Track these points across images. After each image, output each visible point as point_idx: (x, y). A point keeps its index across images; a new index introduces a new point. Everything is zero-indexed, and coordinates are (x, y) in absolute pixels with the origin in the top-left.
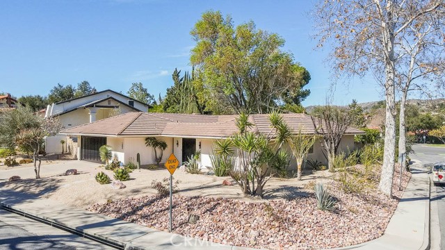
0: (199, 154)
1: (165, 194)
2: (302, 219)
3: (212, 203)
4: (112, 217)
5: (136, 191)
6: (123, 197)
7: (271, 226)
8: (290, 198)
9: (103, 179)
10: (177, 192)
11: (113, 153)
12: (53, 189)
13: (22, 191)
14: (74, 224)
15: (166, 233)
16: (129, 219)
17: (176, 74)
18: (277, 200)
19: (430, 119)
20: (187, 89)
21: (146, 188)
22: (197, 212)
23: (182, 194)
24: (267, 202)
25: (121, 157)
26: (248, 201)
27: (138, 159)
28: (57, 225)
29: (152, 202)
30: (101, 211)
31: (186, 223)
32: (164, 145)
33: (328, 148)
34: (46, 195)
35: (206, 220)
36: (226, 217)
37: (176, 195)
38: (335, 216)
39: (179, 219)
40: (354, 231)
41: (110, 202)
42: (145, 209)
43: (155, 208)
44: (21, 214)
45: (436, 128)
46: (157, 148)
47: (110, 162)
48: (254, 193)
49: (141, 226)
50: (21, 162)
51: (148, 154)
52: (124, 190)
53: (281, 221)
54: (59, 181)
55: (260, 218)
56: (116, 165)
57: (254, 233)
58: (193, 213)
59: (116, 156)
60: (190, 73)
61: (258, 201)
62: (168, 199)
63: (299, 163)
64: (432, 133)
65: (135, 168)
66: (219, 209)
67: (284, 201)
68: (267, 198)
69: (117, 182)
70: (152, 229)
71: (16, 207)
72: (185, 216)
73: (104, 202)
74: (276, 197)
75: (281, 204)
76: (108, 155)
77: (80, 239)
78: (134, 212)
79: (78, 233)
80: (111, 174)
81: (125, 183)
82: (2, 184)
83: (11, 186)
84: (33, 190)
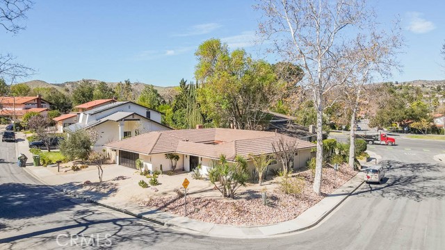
0: (200, 165)
1: (182, 196)
2: (252, 210)
3: (207, 202)
4: (154, 208)
5: (165, 194)
6: (158, 197)
7: (235, 214)
8: (248, 199)
9: (143, 184)
10: (188, 194)
11: (144, 163)
12: (114, 190)
13: (96, 191)
14: (137, 212)
15: (183, 217)
16: (164, 210)
17: (183, 83)
18: (241, 200)
19: (413, 112)
20: (192, 97)
21: (170, 191)
22: (199, 207)
23: (191, 196)
24: (235, 201)
25: (150, 167)
26: (225, 201)
27: (161, 169)
28: (127, 213)
29: (175, 200)
30: (148, 205)
31: (193, 212)
32: (177, 158)
33: (283, 163)
34: (112, 194)
35: (203, 211)
36: (213, 210)
37: (187, 197)
38: (271, 208)
39: (189, 210)
40: (279, 216)
41: (151, 200)
42: (171, 204)
43: (176, 204)
44: (104, 206)
45: (418, 120)
46: (173, 160)
47: (143, 169)
48: (229, 196)
49: (170, 214)
50: (82, 167)
51: (167, 164)
52: (157, 193)
53: (240, 211)
54: (116, 185)
55: (230, 210)
56: (147, 173)
57: (225, 218)
58: (196, 207)
59: (146, 166)
60: (195, 83)
61: (231, 201)
62: (183, 199)
63: (260, 175)
64: (414, 125)
65: (159, 174)
66: (210, 205)
67: (244, 200)
68: (236, 198)
69: (152, 186)
70: (176, 215)
71: (99, 202)
72: (193, 209)
73: (148, 200)
74: (241, 198)
75: (243, 202)
76: (141, 165)
77: (141, 220)
78: (165, 206)
79: (139, 217)
80: (147, 181)
81: (157, 187)
82: (81, 186)
83: (88, 188)
84: (103, 191)
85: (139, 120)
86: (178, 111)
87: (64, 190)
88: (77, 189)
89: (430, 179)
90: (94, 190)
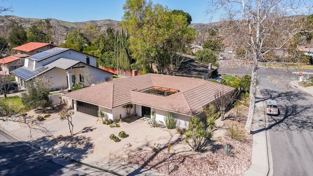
0: (154, 113)
3: (182, 158)
4: (136, 167)
5: (140, 149)
8: (213, 151)
9: (116, 139)
11: (104, 113)
12: (89, 146)
13: (73, 147)
16: (147, 168)
17: (110, 30)
20: (119, 42)
21: (143, 146)
23: (165, 151)
25: (110, 116)
27: (121, 118)
31: (174, 170)
32: (131, 106)
34: (89, 150)
35: (182, 168)
41: (129, 156)
42: (151, 162)
46: (128, 109)
47: (105, 119)
48: (199, 151)
50: (45, 117)
52: (132, 148)
54: (88, 139)
56: (110, 122)
59: (106, 115)
62: (159, 155)
65: (118, 122)
66: (186, 161)
69: (123, 140)
70: (160, 174)
72: (172, 166)
73: (126, 156)
78: (146, 164)
81: (127, 140)
82: (55, 141)
83: (63, 143)
84: (79, 146)
85: (84, 67)
86: (106, 53)
87: (41, 148)
88: (54, 145)
89: (307, 108)
90: (70, 146)
